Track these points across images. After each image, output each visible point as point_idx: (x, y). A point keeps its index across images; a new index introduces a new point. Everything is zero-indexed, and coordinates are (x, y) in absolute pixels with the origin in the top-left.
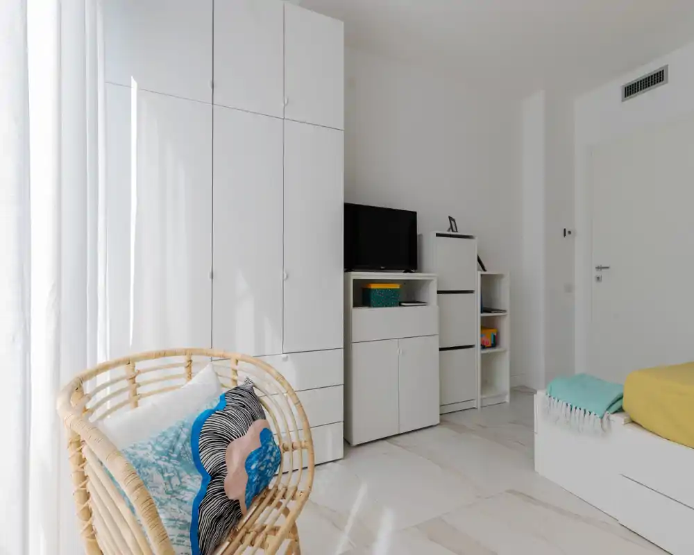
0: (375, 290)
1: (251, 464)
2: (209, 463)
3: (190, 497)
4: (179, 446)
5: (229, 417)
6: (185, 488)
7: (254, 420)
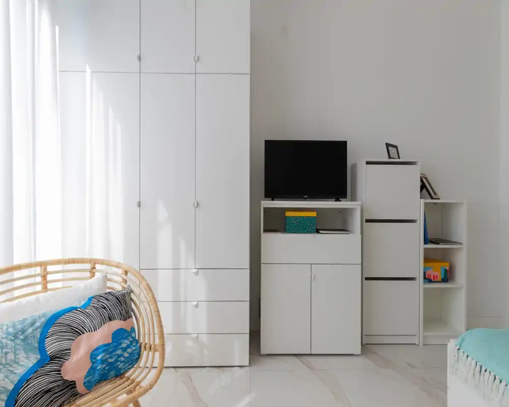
0: (289, 217)
1: (97, 355)
2: (52, 347)
3: (20, 371)
4: (30, 330)
5: (88, 315)
6: (18, 363)
7: (110, 320)
